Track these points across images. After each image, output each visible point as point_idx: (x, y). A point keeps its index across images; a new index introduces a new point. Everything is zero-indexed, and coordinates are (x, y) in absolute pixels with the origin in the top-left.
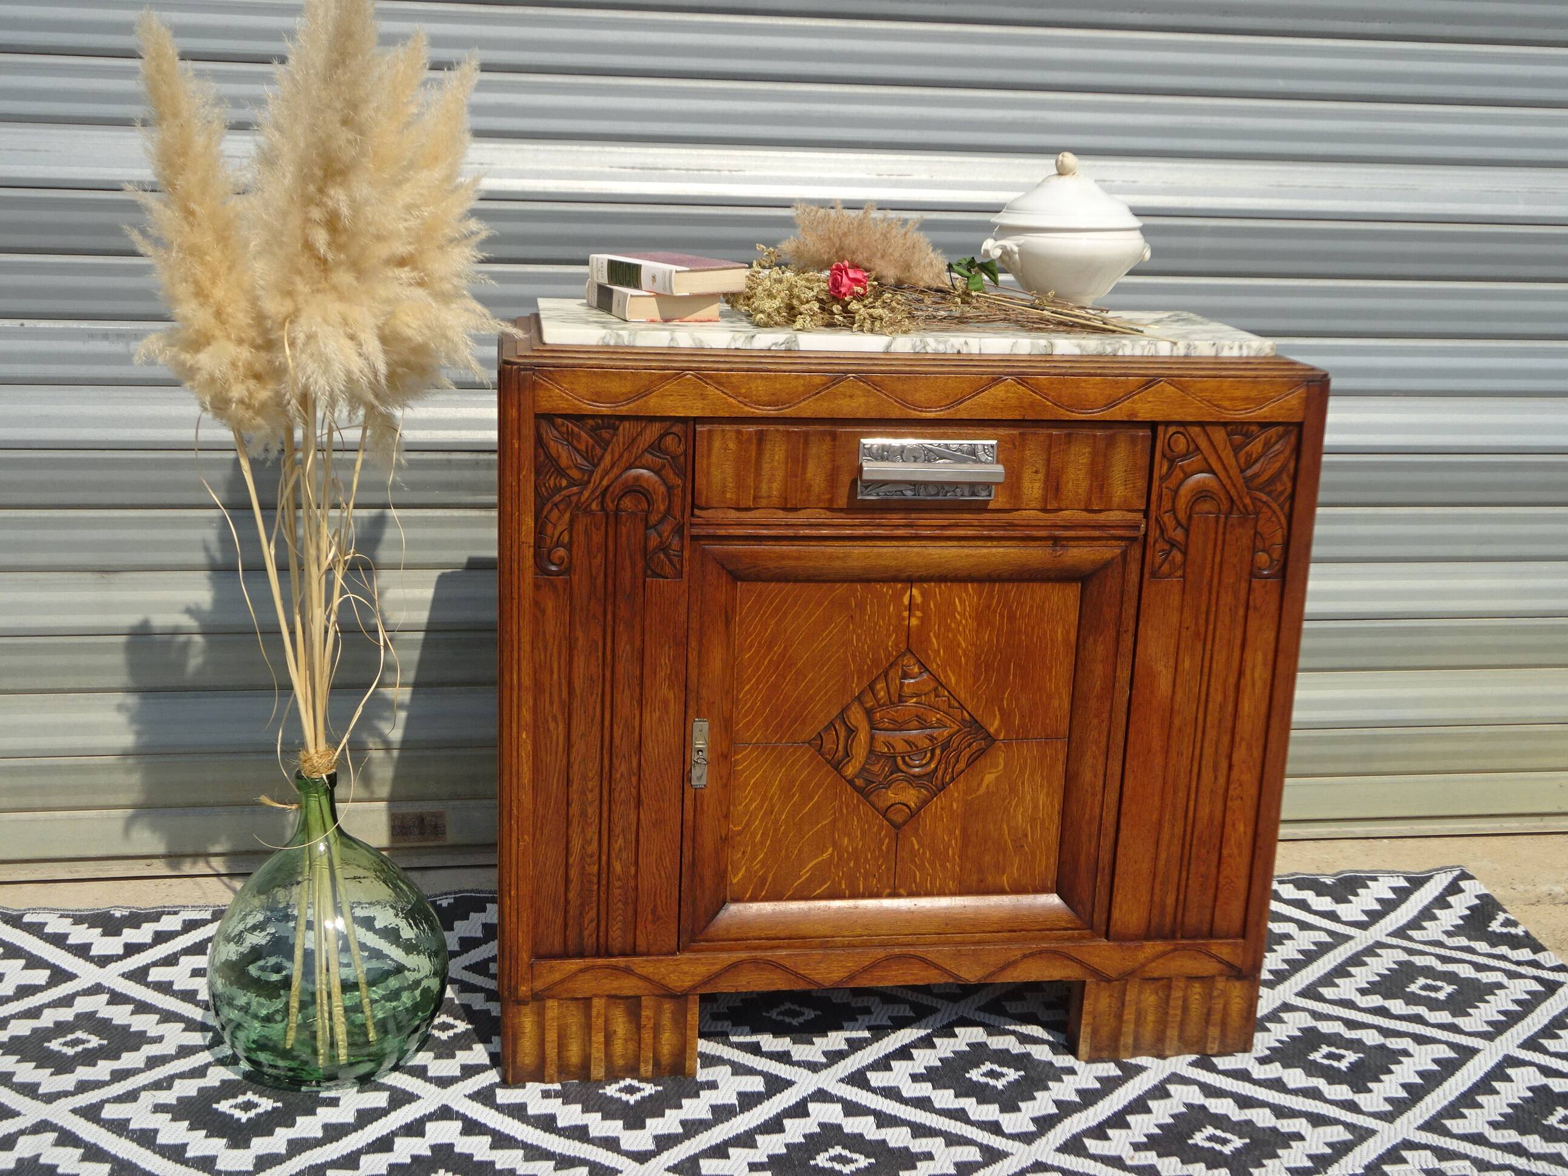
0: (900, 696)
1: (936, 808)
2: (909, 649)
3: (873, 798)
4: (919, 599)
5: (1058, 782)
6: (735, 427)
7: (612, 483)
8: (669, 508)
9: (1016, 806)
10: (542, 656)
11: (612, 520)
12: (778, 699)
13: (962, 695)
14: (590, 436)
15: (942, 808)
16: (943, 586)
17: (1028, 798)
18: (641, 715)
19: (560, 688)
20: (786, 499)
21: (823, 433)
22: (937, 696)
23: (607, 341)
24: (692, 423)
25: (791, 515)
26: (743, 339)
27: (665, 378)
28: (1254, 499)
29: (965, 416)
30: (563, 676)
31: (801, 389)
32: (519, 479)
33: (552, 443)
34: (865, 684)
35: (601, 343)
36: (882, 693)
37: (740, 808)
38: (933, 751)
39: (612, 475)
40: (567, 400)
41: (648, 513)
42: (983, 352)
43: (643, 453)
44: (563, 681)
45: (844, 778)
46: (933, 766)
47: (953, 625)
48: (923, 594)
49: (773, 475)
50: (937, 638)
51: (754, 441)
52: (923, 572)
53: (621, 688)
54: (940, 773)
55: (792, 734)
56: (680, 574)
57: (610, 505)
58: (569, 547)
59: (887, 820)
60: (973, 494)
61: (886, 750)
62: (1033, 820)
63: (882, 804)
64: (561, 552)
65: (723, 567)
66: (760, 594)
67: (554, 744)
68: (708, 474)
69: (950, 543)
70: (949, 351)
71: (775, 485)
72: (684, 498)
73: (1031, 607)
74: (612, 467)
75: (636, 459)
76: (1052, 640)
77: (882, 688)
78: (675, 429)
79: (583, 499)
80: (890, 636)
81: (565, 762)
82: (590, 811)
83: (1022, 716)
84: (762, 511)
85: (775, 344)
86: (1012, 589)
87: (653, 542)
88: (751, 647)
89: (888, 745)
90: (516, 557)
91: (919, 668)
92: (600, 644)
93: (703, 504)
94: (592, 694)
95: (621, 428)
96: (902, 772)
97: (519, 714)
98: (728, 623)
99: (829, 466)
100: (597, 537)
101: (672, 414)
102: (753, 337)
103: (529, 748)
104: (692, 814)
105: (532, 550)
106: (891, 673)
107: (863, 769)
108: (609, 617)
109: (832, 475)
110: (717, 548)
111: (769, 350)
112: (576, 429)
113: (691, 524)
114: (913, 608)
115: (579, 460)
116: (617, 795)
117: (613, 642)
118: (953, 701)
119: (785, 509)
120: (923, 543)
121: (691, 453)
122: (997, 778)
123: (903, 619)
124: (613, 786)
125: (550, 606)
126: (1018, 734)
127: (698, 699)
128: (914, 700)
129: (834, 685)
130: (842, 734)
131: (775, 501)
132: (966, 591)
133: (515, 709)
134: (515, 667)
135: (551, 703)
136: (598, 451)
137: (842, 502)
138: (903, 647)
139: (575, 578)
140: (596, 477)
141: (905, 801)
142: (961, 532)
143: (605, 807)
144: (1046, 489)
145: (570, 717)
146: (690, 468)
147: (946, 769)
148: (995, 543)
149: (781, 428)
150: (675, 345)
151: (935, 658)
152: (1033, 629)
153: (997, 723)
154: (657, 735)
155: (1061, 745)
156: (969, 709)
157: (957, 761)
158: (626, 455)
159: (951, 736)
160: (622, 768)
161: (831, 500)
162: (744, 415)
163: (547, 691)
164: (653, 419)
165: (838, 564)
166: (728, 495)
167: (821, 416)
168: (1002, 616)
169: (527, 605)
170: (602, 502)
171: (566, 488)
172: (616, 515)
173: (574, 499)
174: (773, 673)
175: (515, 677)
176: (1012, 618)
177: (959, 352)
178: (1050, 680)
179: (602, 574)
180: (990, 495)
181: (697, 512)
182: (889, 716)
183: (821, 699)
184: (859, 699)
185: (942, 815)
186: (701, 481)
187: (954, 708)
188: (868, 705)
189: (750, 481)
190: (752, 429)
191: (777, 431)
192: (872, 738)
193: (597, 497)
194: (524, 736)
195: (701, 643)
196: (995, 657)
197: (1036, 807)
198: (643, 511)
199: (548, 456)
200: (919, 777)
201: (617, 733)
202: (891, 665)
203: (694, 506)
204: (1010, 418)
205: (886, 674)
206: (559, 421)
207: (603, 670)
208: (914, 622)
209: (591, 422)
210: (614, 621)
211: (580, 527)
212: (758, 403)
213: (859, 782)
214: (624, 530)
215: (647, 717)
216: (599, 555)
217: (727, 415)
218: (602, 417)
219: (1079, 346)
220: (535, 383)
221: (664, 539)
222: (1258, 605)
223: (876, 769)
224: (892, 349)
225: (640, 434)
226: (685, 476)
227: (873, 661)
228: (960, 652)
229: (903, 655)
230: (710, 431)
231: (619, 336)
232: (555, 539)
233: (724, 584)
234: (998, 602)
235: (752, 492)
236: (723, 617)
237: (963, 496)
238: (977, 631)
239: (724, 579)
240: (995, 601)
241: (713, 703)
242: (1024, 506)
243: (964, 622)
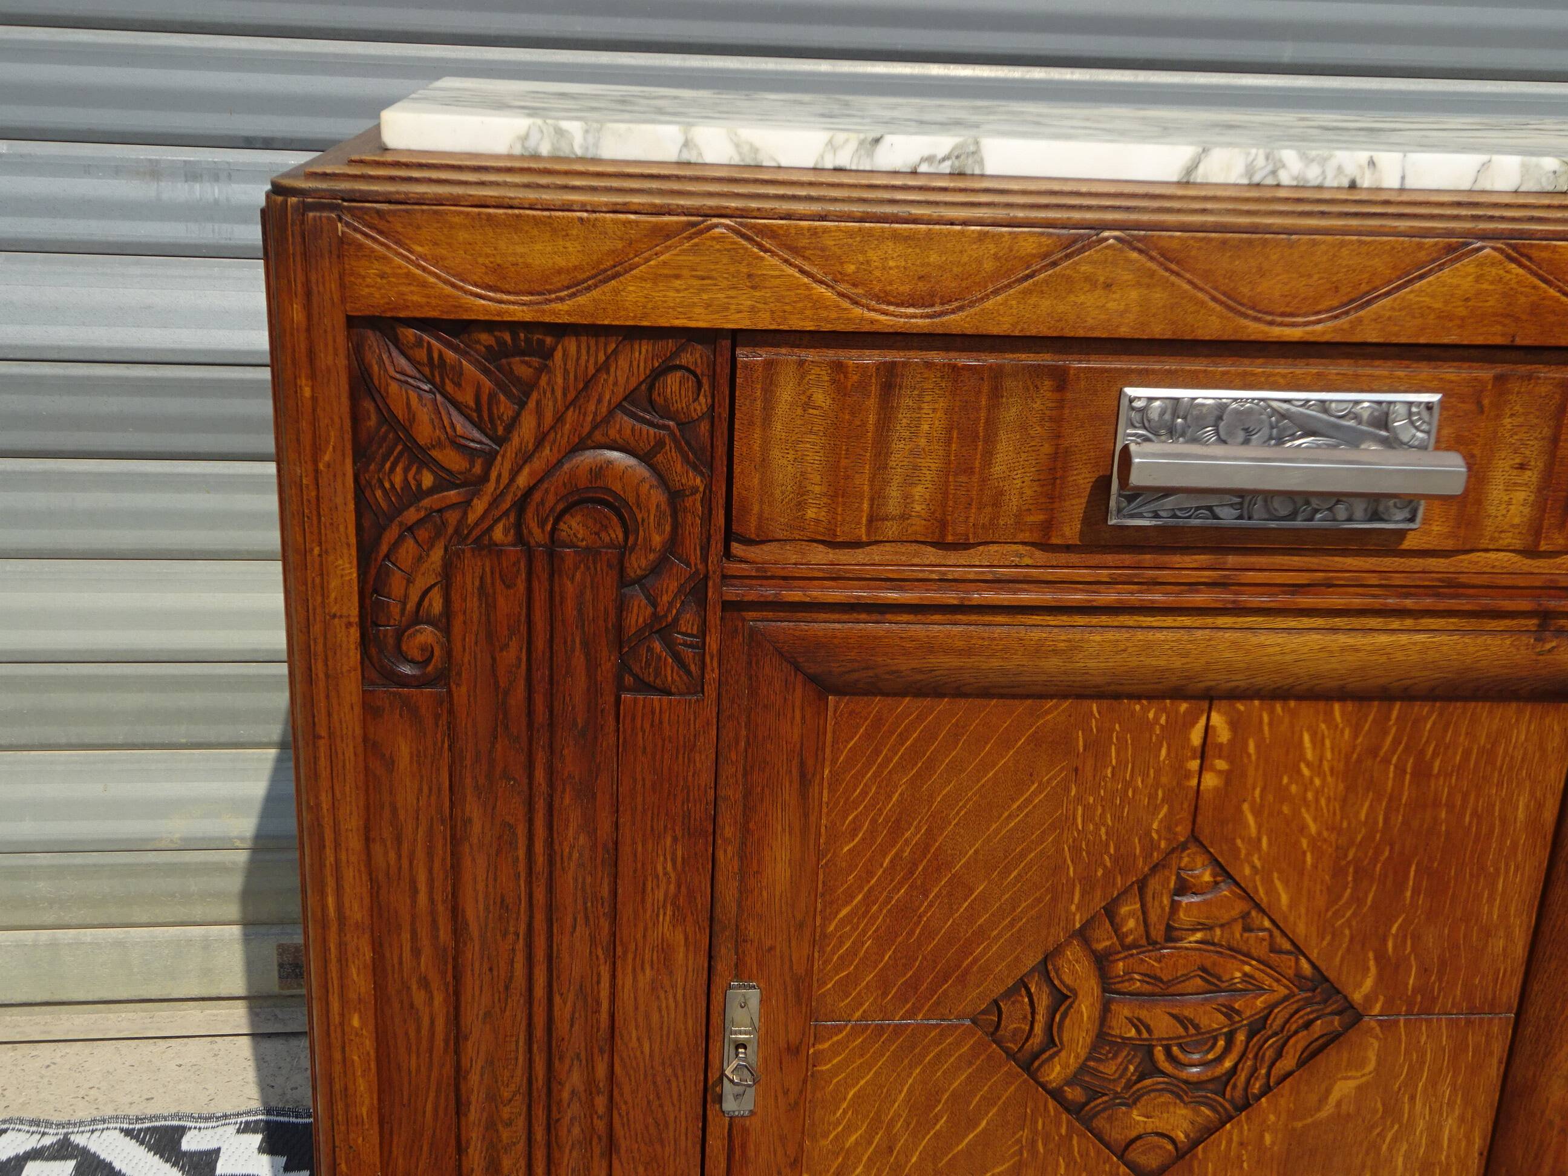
0: (1168, 925)
1: (1230, 1141)
2: (1194, 837)
3: (1100, 1123)
4: (1223, 734)
5: (1485, 1098)
6: (831, 354)
7: (541, 481)
8: (673, 544)
9: (1395, 1139)
10: (392, 855)
11: (541, 565)
12: (911, 933)
13: (1300, 929)
14: (486, 371)
15: (1241, 1144)
16: (1279, 707)
17: (1421, 1125)
18: (613, 976)
19: (434, 922)
20: (943, 525)
21: (1036, 371)
22: (1247, 929)
23: (532, 143)
24: (727, 343)
25: (953, 557)
26: (853, 145)
27: (665, 234)
29: (1373, 337)
30: (438, 897)
31: (989, 266)
32: (317, 471)
33: (394, 387)
34: (1098, 902)
35: (518, 150)
36: (1131, 923)
37: (825, 1143)
38: (1230, 1038)
39: (538, 464)
40: (424, 285)
41: (624, 550)
42: (1410, 184)
43: (611, 413)
44: (440, 908)
45: (1043, 1086)
46: (1228, 1064)
47: (1294, 788)
48: (1234, 725)
49: (916, 467)
50: (1257, 813)
51: (874, 389)
52: (1240, 681)
53: (569, 920)
54: (1242, 1077)
55: (937, 1003)
56: (699, 687)
57: (536, 531)
58: (444, 623)
59: (1127, 1164)
60: (1375, 516)
61: (1133, 1033)
63: (1117, 1135)
64: (426, 635)
65: (797, 669)
66: (878, 722)
67: (424, 1032)
68: (765, 462)
69: (1306, 622)
70: (1328, 183)
71: (918, 491)
72: (708, 517)
73: (1467, 753)
74: (539, 443)
75: (595, 427)
76: (1503, 821)
77: (1132, 914)
78: (685, 359)
79: (472, 518)
80: (1157, 809)
81: (448, 1070)
82: (506, 1163)
83: (1424, 971)
84: (888, 547)
85: (930, 159)
86: (1429, 716)
87: (638, 613)
88: (854, 833)
89: (1137, 1023)
90: (320, 648)
91: (1214, 875)
92: (521, 831)
93: (752, 534)
94: (504, 936)
95: (558, 355)
96: (1163, 1074)
97: (341, 978)
98: (805, 781)
99: (1047, 449)
100: (508, 603)
101: (678, 323)
102: (877, 141)
103: (369, 1045)
104: (723, 1165)
105: (355, 633)
106: (1154, 884)
107: (1083, 1068)
108: (540, 775)
109: (1052, 470)
110: (785, 627)
111: (914, 173)
112: (450, 355)
113: (724, 577)
114: (1210, 752)
115: (461, 426)
116: (563, 1132)
117: (550, 827)
118: (1280, 940)
119: (940, 545)
120: (1249, 620)
121: (725, 415)
122: (1359, 1088)
123: (1188, 775)
124: (555, 1115)
125: (404, 751)
126: (1410, 1005)
127: (740, 940)
128: (1199, 936)
129: (1032, 907)
130: (1043, 1002)
131: (917, 526)
132: (1328, 717)
133: (333, 967)
134: (330, 882)
135: (416, 952)
136: (505, 407)
137: (1070, 530)
138: (1182, 832)
139: (461, 693)
140: (502, 467)
141: (1162, 1127)
142: (1336, 601)
143: (540, 1155)
144: (1541, 506)
145: (457, 977)
146: (721, 450)
147: (1255, 1070)
148: (1409, 622)
149: (937, 357)
150: (693, 159)
151: (1249, 854)
152: (1465, 796)
153: (1369, 983)
154: (647, 1017)
155: (1499, 1028)
156: (1314, 955)
157: (1279, 1055)
158: (571, 417)
159: (1271, 1008)
160: (574, 1079)
161: (1048, 526)
162: (851, 328)
163: (406, 927)
164: (633, 333)
165: (1053, 664)
166: (811, 513)
167: (1033, 332)
168: (1401, 770)
169: (350, 753)
170: (518, 525)
171: (431, 491)
172: (551, 555)
173: (452, 517)
174: (901, 884)
175: (331, 901)
176: (1422, 773)
177: (1353, 186)
178: (1491, 899)
179: (521, 684)
180: (1412, 520)
181: (737, 548)
182: (1143, 968)
183: (1000, 935)
184: (1083, 935)
185: (1239, 1157)
186: (747, 480)
187: (1280, 952)
188: (1100, 946)
189: (862, 481)
190: (871, 358)
191: (929, 365)
192: (1106, 1009)
193: (506, 513)
194: (356, 1022)
195: (746, 831)
196: (1378, 852)
197: (1434, 1142)
198: (611, 545)
199: (388, 418)
200: (1198, 1084)
201: (563, 1010)
202: (1154, 869)
203: (729, 536)
204: (1480, 340)
205: (1142, 885)
206: (410, 334)
207: (529, 883)
208: (1210, 781)
209: (485, 338)
210: (551, 785)
211: (469, 578)
212: (885, 298)
213: (1074, 1094)
214: (570, 588)
215: (626, 981)
216: (514, 644)
217: (810, 326)
218: (514, 326)
220: (342, 241)
221: (661, 611)
223: (1110, 1069)
224: (1199, 176)
225: (604, 367)
226: (711, 467)
227: (1115, 860)
228: (1304, 843)
229: (1184, 847)
230: (769, 364)
231: (560, 132)
232: (411, 606)
233: (798, 703)
234: (1396, 742)
235: (866, 506)
236: (795, 772)
237: (1350, 519)
238: (1344, 800)
239: (799, 692)
240: (1389, 739)
241: (771, 949)
242: (1484, 543)
243: (1317, 782)
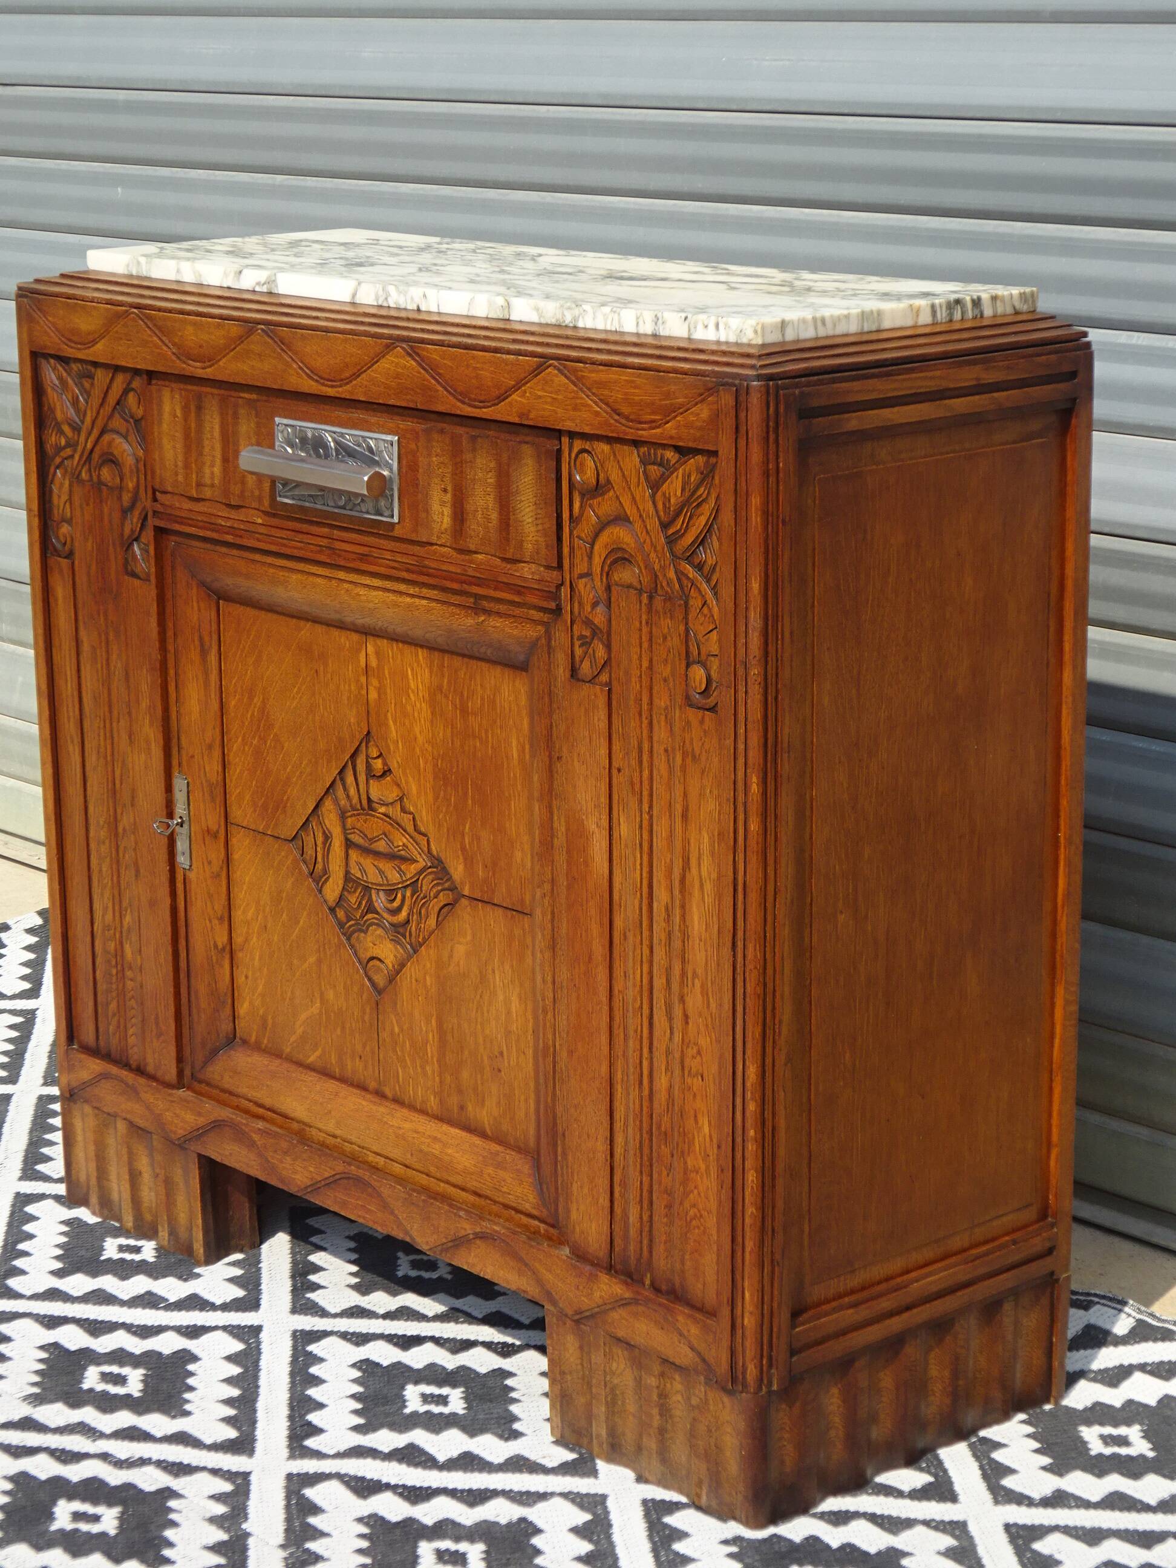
0: (368, 799)
1: (411, 978)
2: (369, 732)
3: (353, 941)
4: (374, 661)
7: (94, 446)
8: (136, 490)
11: (97, 494)
12: (261, 771)
14: (76, 384)
15: (416, 980)
20: (223, 491)
21: (250, 405)
22: (403, 810)
23: (130, 269)
24: (146, 377)
25: (233, 514)
28: (680, 575)
31: (222, 342)
33: (48, 389)
34: (335, 770)
36: (352, 791)
37: (240, 911)
38: (403, 892)
39: (92, 438)
40: (50, 337)
41: (121, 491)
42: (442, 310)
43: (113, 413)
44: (75, 693)
45: (326, 903)
46: (404, 913)
47: (408, 707)
48: (377, 655)
49: (212, 456)
50: (396, 722)
51: (192, 408)
54: (413, 927)
55: (276, 825)
56: (148, 576)
57: (94, 474)
58: (71, 522)
59: (368, 979)
60: (377, 511)
61: (360, 874)
62: (508, 1033)
63: (362, 954)
64: (65, 528)
66: (239, 622)
68: (161, 446)
71: (215, 470)
72: (146, 476)
74: (93, 426)
75: (109, 419)
77: (352, 783)
78: (132, 384)
79: (75, 464)
80: (351, 708)
81: (82, 799)
82: (105, 869)
83: (485, 866)
84: (210, 504)
85: (258, 284)
86: (462, 666)
87: (127, 530)
89: (360, 867)
91: (383, 764)
92: (99, 653)
95: (96, 378)
96: (378, 913)
100: (88, 515)
101: (130, 364)
102: (241, 273)
104: (183, 902)
107: (342, 896)
112: (65, 374)
113: (155, 511)
114: (370, 673)
115: (70, 413)
116: (122, 855)
118: (417, 822)
119: (226, 504)
123: (362, 687)
124: (119, 842)
125: (59, 594)
126: (483, 892)
127: (180, 747)
128: (383, 809)
129: (308, 765)
130: (319, 837)
131: (217, 492)
132: (417, 655)
135: (69, 719)
136: (81, 404)
137: (265, 503)
138: (365, 727)
139: (77, 565)
140: (83, 436)
141: (381, 955)
143: (115, 868)
144: (455, 518)
145: (83, 741)
147: (418, 923)
151: (394, 752)
152: (486, 731)
153: (460, 868)
157: (428, 914)
158: (101, 413)
159: (419, 874)
161: (259, 499)
164: (114, 368)
166: (180, 478)
167: (237, 381)
170: (89, 470)
171: (64, 447)
172: (100, 489)
173: (70, 463)
177: (419, 310)
179: (95, 563)
180: (393, 516)
181: (158, 495)
182: (359, 825)
183: (296, 781)
184: (331, 792)
185: (417, 991)
187: (420, 832)
188: (341, 804)
189: (192, 462)
191: (212, 397)
192: (347, 853)
193: (85, 463)
196: (452, 766)
197: (509, 1013)
198: (117, 487)
200: (394, 926)
201: (118, 773)
202: (357, 752)
203: (154, 487)
205: (351, 762)
206: (52, 362)
207: (103, 687)
208: (373, 694)
209: (74, 367)
210: (106, 626)
211: (77, 498)
212: (189, 356)
213: (340, 914)
214: (106, 510)
216: (91, 538)
218: (79, 361)
219: (537, 309)
220: (28, 312)
221: (133, 527)
222: (697, 752)
223: (353, 899)
225: (110, 386)
227: (339, 740)
228: (418, 750)
229: (366, 739)
231: (138, 263)
232: (61, 511)
233: (195, 598)
234: (449, 682)
235: (194, 476)
236: (197, 642)
237: (368, 513)
238: (432, 721)
239: (195, 590)
240: (446, 681)
241: (193, 757)
242: (434, 539)
243: (418, 705)
